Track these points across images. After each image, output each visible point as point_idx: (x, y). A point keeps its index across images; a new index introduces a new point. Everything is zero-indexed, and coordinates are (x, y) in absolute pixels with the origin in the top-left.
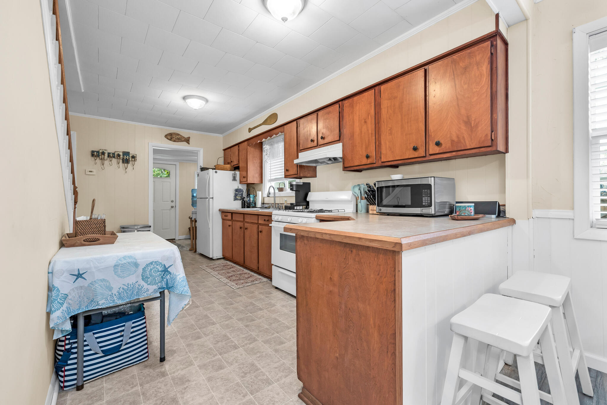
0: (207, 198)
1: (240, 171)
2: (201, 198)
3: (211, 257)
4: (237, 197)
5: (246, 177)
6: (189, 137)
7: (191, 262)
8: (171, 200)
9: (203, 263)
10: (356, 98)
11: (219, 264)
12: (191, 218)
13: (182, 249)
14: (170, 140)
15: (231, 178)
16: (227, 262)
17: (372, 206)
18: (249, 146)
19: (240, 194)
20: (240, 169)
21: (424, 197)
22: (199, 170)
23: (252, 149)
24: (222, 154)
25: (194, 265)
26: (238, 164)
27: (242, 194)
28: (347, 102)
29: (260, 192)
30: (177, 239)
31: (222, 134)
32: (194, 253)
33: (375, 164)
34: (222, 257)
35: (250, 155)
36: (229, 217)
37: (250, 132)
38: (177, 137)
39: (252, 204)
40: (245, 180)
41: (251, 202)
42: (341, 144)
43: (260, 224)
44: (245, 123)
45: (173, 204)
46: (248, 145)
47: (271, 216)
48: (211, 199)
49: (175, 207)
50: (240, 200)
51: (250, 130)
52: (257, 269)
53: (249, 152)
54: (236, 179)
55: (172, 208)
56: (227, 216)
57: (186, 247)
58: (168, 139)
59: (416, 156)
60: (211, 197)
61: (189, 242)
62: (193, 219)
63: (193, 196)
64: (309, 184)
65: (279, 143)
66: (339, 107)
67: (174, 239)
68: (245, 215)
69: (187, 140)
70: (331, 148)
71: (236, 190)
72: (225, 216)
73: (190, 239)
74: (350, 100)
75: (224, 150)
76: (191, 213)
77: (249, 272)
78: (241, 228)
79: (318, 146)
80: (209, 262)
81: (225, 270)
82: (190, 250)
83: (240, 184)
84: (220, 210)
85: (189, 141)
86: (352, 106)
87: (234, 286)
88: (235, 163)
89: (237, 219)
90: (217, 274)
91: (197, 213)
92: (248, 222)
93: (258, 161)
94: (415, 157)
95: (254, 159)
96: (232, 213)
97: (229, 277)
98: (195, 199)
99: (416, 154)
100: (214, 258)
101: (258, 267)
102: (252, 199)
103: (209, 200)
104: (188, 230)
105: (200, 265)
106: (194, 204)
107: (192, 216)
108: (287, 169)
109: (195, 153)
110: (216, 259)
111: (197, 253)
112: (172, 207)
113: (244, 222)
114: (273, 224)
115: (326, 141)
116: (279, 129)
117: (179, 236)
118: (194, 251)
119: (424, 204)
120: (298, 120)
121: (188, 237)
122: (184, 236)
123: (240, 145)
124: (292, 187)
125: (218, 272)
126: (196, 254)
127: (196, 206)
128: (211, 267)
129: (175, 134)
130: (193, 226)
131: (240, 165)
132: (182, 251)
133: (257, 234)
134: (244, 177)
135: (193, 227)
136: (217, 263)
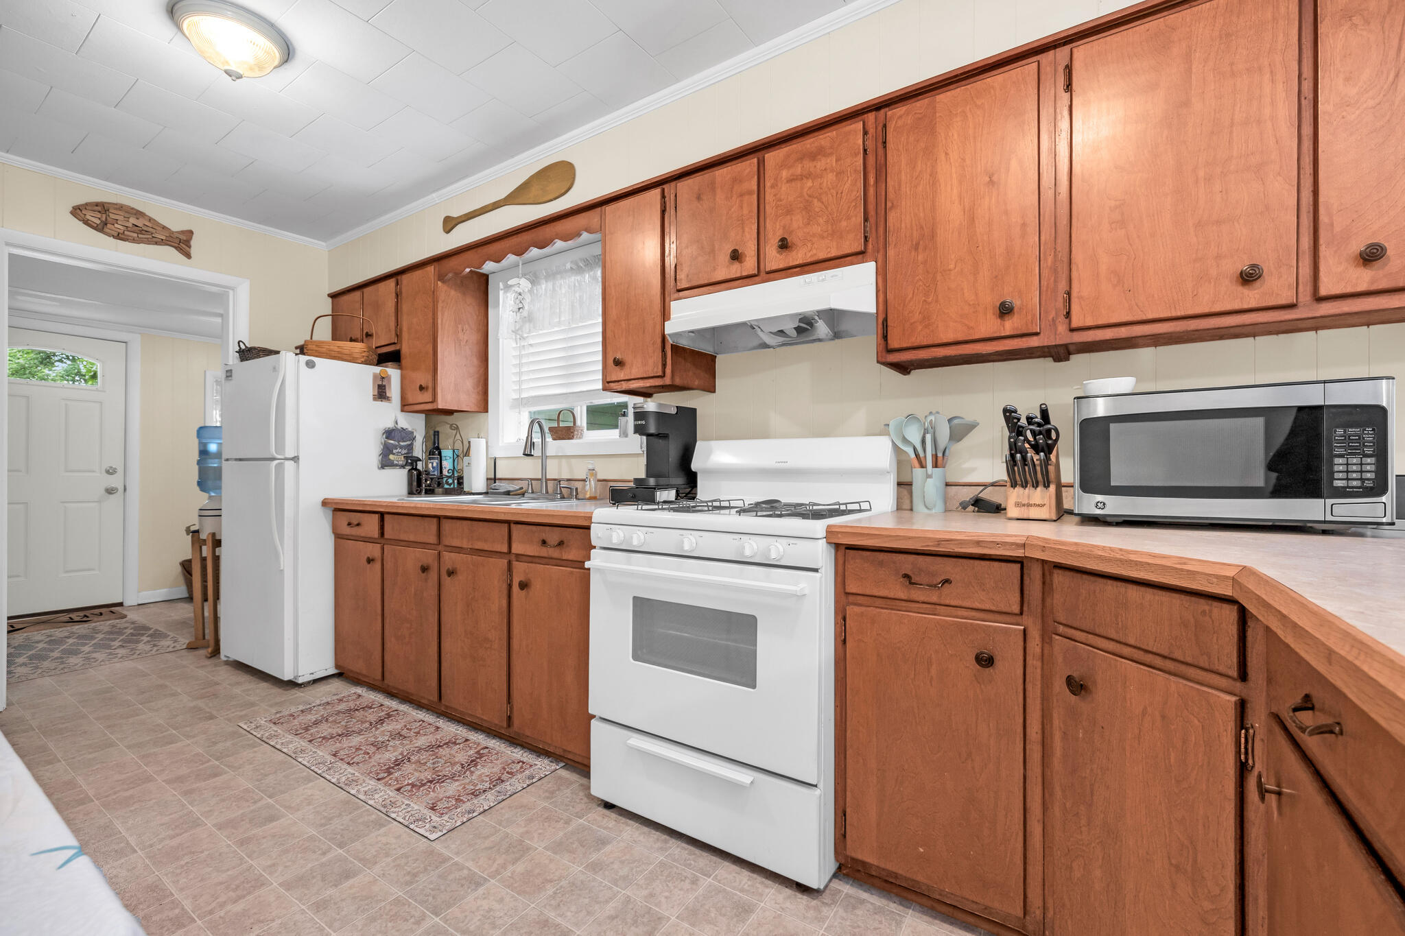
0: (274, 459)
1: (400, 368)
2: (240, 460)
3: (287, 676)
4: (391, 457)
5: (430, 388)
6: (191, 232)
7: (200, 703)
8: (106, 466)
9: (253, 704)
10: (944, 98)
11: (328, 703)
12: (197, 532)
13: (155, 645)
14: (101, 228)
15: (370, 390)
16: (359, 690)
17: (1018, 490)
18: (444, 282)
19: (401, 447)
20: (404, 362)
21: (1341, 456)
22: (233, 358)
23: (453, 293)
24: (326, 306)
25: (212, 717)
26: (394, 343)
27: (410, 448)
28: (902, 112)
29: (483, 441)
30: (126, 604)
31: (325, 242)
32: (208, 662)
33: (1035, 338)
34: (333, 671)
35: (446, 314)
36: (371, 526)
37: (448, 231)
38: (133, 220)
39: (450, 481)
40: (427, 396)
41: (445, 472)
42: (871, 266)
43: (517, 555)
44: (430, 197)
45: (115, 481)
46: (441, 277)
47: (588, 528)
48: (289, 465)
49: (121, 489)
50: (403, 467)
51: (450, 224)
52: (505, 725)
53: (443, 302)
54: (388, 395)
55: (110, 493)
56: (358, 525)
57: (171, 634)
58: (86, 222)
59: (1253, 304)
60: (290, 454)
61: (186, 611)
62: (203, 536)
63: (204, 453)
64: (693, 412)
65: (559, 276)
66: (865, 133)
67: (121, 604)
68: (444, 522)
69: (182, 243)
70: (823, 280)
71: (389, 433)
72: (349, 524)
73: (190, 599)
74: (920, 105)
75: (334, 296)
76: (196, 513)
77: (461, 731)
78: (424, 569)
79: (763, 274)
80: (278, 700)
81: (359, 733)
82: (191, 648)
83: (402, 411)
84: (325, 503)
85: (190, 247)
86: (928, 127)
87: (423, 819)
88: (383, 338)
89: (403, 537)
90: (330, 758)
91: (223, 513)
92: (459, 550)
93: (470, 337)
94: (1246, 306)
95: (460, 326)
96: (382, 515)
97: (389, 771)
98: (214, 464)
99: (1251, 297)
100: (300, 681)
101: (509, 718)
102: (447, 464)
103: (279, 468)
104: (179, 569)
105: (241, 718)
106: (208, 478)
107: (200, 523)
108: (619, 356)
109: (217, 298)
110: (309, 682)
111: (223, 658)
112: (110, 491)
113: (440, 548)
114: (596, 561)
115: (798, 257)
116: (580, 220)
117: (139, 592)
118: (210, 650)
119: (1338, 483)
120: (666, 187)
121: (182, 591)
122: (164, 590)
123: (405, 279)
124: (643, 422)
125: (333, 746)
126: (216, 665)
127: (218, 488)
128: (296, 722)
129: (120, 207)
130: (204, 554)
131: (405, 350)
132: (153, 652)
133: (505, 592)
134: (421, 388)
135: (204, 560)
136: (318, 702)
